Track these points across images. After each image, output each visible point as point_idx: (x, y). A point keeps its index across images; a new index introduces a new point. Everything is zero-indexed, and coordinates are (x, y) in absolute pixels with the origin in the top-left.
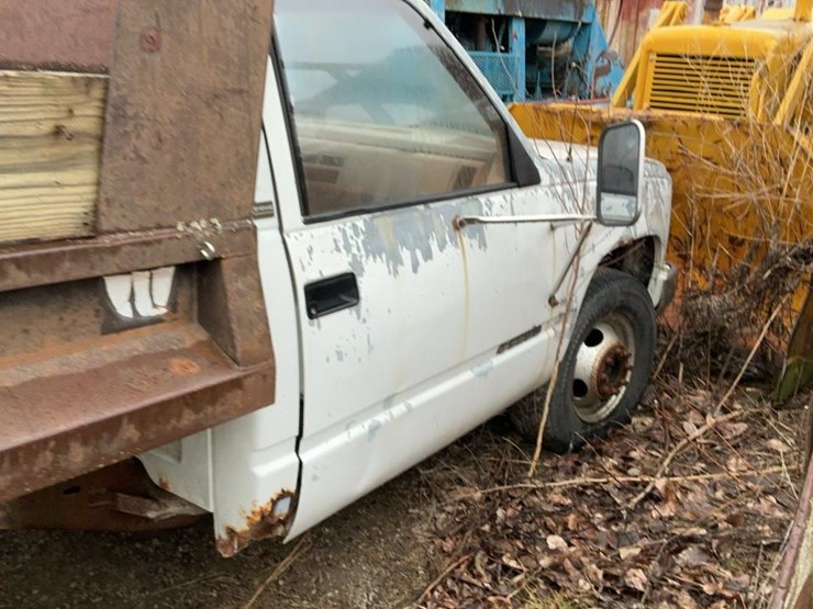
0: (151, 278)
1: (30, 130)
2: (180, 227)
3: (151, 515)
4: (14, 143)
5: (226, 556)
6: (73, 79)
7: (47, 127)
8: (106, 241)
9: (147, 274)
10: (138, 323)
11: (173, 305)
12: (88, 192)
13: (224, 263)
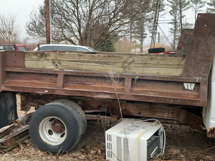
0: (191, 84)
1: (175, 64)
2: (194, 78)
3: (203, 129)
4: (173, 65)
5: (208, 136)
6: (181, 59)
7: (177, 64)
8: (182, 78)
9: (190, 84)
10: (188, 90)
11: (194, 88)
12: (182, 72)
13: (201, 84)
